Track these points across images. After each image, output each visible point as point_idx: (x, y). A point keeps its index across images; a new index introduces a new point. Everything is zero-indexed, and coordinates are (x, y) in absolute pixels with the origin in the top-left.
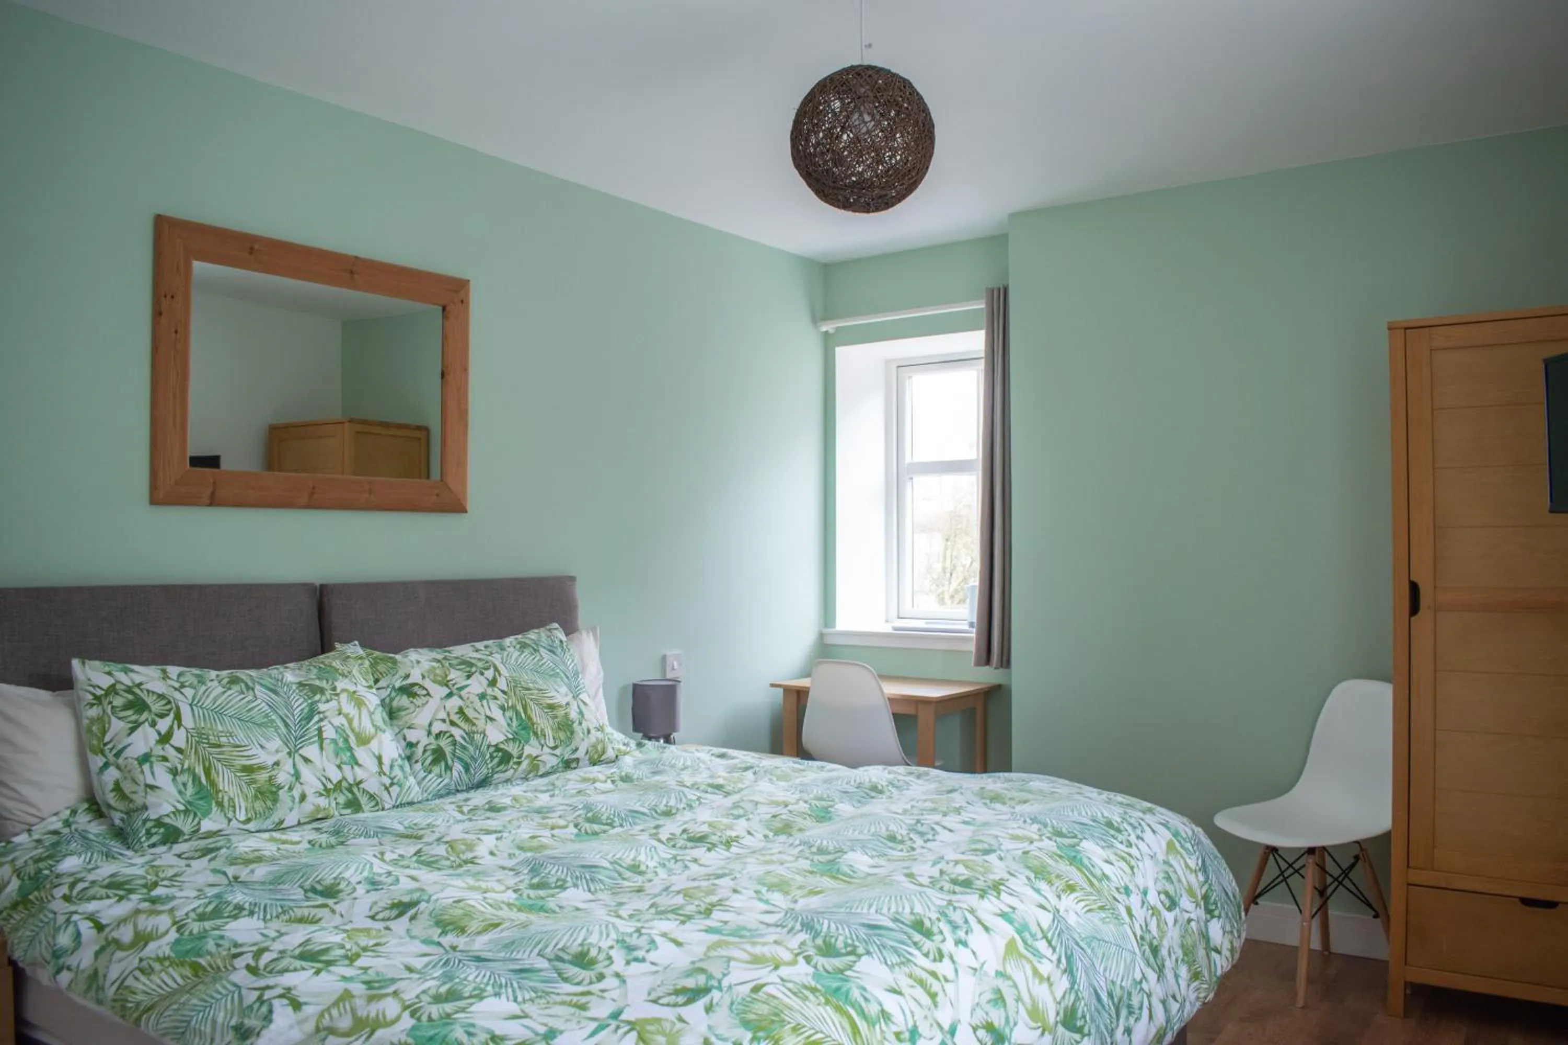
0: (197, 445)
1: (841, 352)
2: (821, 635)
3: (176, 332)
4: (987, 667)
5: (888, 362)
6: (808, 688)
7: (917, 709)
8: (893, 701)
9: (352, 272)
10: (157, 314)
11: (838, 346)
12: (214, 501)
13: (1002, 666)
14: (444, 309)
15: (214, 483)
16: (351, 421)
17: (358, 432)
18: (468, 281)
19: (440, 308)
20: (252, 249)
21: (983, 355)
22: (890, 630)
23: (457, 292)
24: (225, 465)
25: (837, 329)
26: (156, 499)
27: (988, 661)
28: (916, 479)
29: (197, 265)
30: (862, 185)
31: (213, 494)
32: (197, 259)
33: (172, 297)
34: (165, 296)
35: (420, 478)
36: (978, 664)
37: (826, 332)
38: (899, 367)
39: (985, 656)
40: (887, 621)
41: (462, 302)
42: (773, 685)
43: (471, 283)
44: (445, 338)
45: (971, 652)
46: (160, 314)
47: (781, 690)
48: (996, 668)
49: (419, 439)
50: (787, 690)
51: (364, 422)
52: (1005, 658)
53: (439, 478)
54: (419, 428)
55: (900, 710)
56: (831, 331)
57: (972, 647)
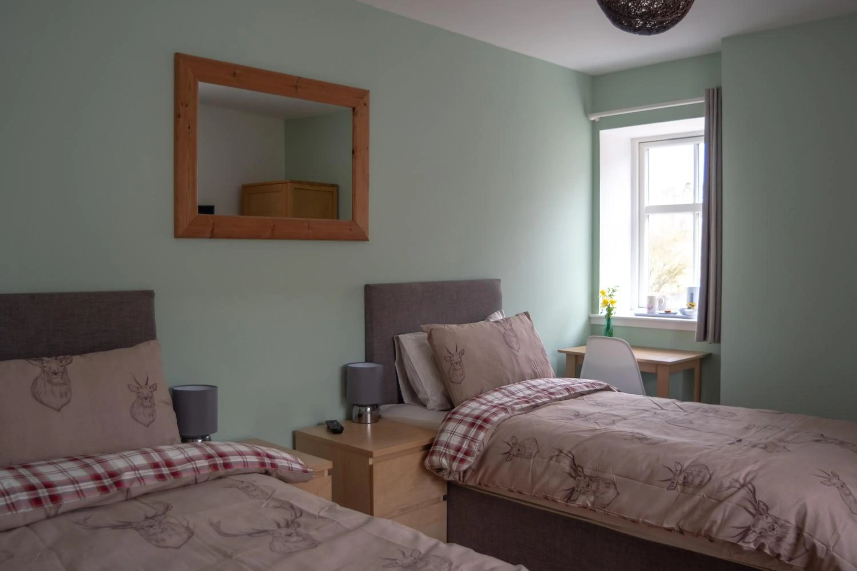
0: (202, 200)
1: (605, 134)
2: (590, 319)
3: (189, 128)
4: (704, 342)
5: (633, 140)
6: (584, 353)
7: (657, 369)
8: (642, 363)
9: (296, 87)
10: (177, 116)
11: (602, 129)
12: (213, 236)
13: (714, 342)
14: (354, 109)
15: (213, 223)
16: (291, 182)
17: (296, 188)
18: (369, 91)
19: (352, 109)
20: (235, 73)
21: (703, 133)
22: (633, 316)
23: (361, 98)
24: (217, 212)
25: (601, 118)
26: (177, 235)
27: (705, 338)
28: (651, 216)
29: (202, 85)
30: (650, 14)
31: (212, 230)
32: (201, 81)
33: (186, 105)
34: (182, 105)
35: (333, 218)
36: (698, 340)
37: (594, 121)
38: (640, 143)
39: (704, 335)
40: (631, 309)
41: (365, 104)
42: (559, 351)
43: (370, 92)
44: (354, 128)
45: (695, 332)
46: (179, 116)
47: (565, 355)
48: (710, 343)
49: (333, 192)
50: (569, 355)
51: (300, 182)
52: (717, 335)
53: (351, 219)
54: (333, 186)
55: (647, 370)
56: (597, 120)
57: (695, 329)
